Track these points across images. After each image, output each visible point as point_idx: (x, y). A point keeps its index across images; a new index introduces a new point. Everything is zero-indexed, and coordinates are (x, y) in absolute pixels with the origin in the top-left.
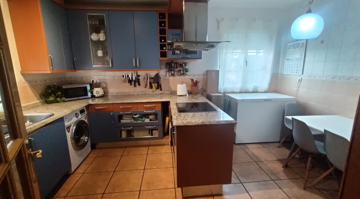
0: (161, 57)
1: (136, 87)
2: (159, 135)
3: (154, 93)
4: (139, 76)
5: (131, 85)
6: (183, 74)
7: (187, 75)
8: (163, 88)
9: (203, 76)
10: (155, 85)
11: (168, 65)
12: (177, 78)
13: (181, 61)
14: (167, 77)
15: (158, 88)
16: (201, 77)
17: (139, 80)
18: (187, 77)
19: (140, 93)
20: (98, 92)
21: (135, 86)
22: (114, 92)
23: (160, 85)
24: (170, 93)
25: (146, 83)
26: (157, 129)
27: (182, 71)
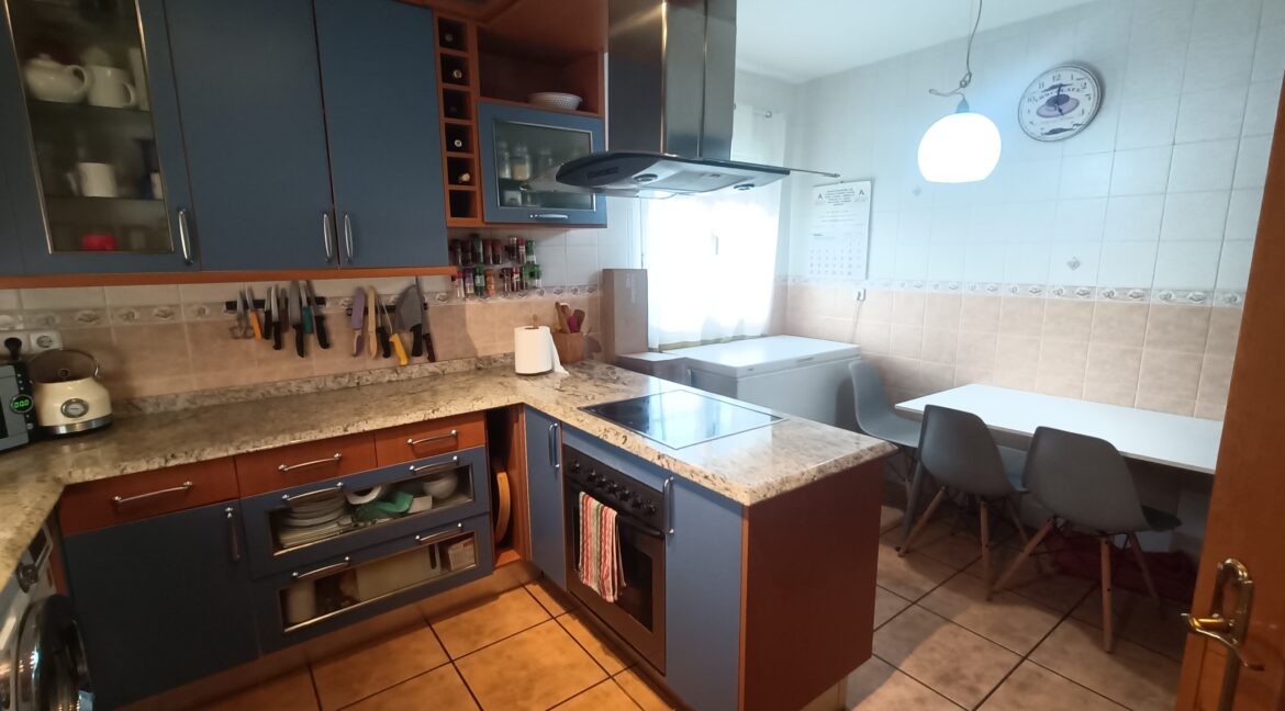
0: (453, 214)
1: (308, 354)
2: (478, 557)
3: (403, 376)
4: (321, 301)
5: (278, 346)
6: (521, 288)
7: (535, 288)
8: (439, 350)
9: (591, 291)
10: (403, 343)
11: (459, 250)
12: (498, 301)
13: (511, 235)
14: (454, 302)
15: (416, 351)
16: (583, 296)
17: (321, 319)
18: (534, 297)
19: (330, 384)
20: (79, 401)
21: (302, 350)
22: (177, 396)
23: (428, 338)
24: (473, 367)
25: (358, 333)
26: (471, 535)
27: (516, 276)
